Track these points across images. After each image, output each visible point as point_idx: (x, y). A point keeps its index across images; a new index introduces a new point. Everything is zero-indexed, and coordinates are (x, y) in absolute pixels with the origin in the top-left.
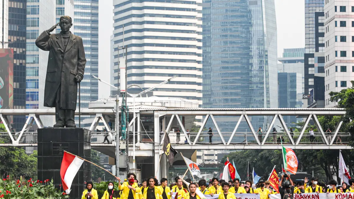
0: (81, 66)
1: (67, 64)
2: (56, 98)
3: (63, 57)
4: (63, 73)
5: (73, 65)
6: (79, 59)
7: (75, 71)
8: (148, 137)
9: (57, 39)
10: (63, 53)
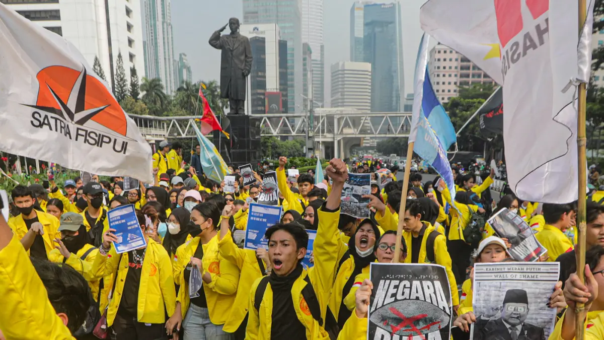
0: (248, 62)
2: (228, 89)
4: (232, 69)
9: (227, 38)
10: (232, 51)
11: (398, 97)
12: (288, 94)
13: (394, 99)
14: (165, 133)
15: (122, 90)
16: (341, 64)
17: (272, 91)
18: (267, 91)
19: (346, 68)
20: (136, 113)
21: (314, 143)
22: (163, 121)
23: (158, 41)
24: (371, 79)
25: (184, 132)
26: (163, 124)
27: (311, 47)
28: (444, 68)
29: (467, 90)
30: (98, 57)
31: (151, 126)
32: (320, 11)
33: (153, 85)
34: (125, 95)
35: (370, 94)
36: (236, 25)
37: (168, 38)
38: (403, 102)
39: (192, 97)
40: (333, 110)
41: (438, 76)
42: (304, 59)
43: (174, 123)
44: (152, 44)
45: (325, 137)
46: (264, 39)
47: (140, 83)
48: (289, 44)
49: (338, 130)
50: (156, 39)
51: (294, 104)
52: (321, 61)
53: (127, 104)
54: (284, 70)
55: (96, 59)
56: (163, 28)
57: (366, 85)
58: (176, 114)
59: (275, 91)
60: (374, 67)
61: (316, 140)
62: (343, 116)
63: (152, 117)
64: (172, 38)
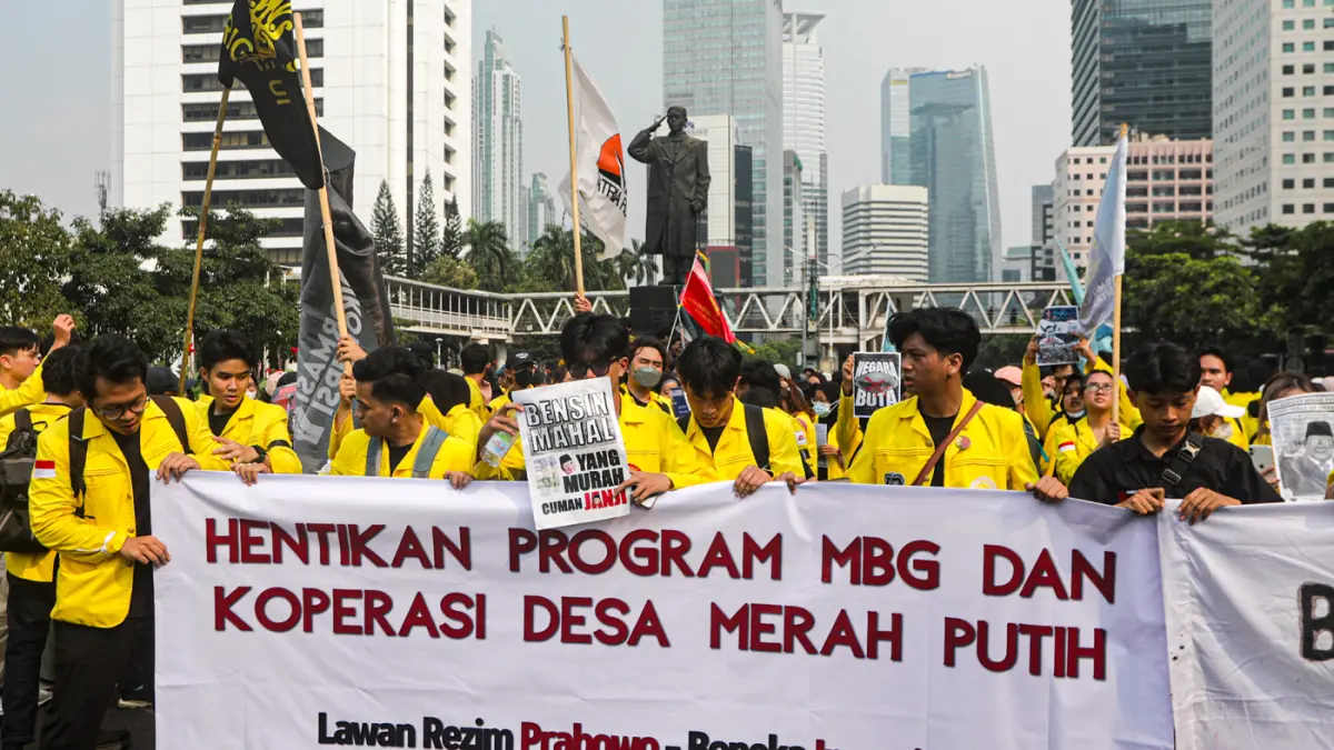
0: (701, 186)
1: (679, 184)
2: (661, 240)
3: (671, 171)
4: (672, 199)
5: (690, 186)
6: (698, 175)
7: (691, 195)
8: (851, 320)
9: (663, 143)
10: (671, 166)
11: (988, 254)
12: (754, 251)
13: (980, 259)
14: (509, 324)
15: (426, 242)
16: (863, 190)
17: (721, 244)
18: (710, 244)
19: (873, 199)
20: (455, 287)
21: (818, 345)
22: (506, 301)
23: (493, 151)
24: (928, 219)
25: (546, 325)
26: (507, 308)
27: (801, 158)
28: (1090, 192)
29: (1144, 236)
30: (387, 182)
31: (483, 312)
32: (818, 88)
33: (486, 233)
34: (432, 252)
35: (926, 250)
36: (681, 120)
37: (512, 145)
38: (999, 265)
39: (564, 257)
40: (854, 281)
41: (1077, 208)
42: (787, 182)
43: (528, 306)
44: (481, 156)
45: (840, 334)
46: (706, 143)
47: (464, 228)
48: (757, 153)
49: (868, 320)
50: (489, 148)
51: (765, 271)
52: (821, 184)
53: (440, 269)
54: (744, 204)
55: (384, 186)
56: (504, 127)
57: (919, 231)
58: (531, 289)
59: (726, 244)
60: (932, 196)
61: (823, 340)
62: (876, 291)
63: (486, 294)
64: (520, 144)
